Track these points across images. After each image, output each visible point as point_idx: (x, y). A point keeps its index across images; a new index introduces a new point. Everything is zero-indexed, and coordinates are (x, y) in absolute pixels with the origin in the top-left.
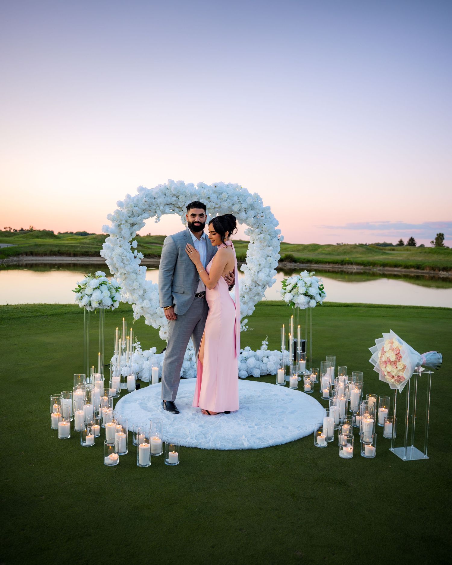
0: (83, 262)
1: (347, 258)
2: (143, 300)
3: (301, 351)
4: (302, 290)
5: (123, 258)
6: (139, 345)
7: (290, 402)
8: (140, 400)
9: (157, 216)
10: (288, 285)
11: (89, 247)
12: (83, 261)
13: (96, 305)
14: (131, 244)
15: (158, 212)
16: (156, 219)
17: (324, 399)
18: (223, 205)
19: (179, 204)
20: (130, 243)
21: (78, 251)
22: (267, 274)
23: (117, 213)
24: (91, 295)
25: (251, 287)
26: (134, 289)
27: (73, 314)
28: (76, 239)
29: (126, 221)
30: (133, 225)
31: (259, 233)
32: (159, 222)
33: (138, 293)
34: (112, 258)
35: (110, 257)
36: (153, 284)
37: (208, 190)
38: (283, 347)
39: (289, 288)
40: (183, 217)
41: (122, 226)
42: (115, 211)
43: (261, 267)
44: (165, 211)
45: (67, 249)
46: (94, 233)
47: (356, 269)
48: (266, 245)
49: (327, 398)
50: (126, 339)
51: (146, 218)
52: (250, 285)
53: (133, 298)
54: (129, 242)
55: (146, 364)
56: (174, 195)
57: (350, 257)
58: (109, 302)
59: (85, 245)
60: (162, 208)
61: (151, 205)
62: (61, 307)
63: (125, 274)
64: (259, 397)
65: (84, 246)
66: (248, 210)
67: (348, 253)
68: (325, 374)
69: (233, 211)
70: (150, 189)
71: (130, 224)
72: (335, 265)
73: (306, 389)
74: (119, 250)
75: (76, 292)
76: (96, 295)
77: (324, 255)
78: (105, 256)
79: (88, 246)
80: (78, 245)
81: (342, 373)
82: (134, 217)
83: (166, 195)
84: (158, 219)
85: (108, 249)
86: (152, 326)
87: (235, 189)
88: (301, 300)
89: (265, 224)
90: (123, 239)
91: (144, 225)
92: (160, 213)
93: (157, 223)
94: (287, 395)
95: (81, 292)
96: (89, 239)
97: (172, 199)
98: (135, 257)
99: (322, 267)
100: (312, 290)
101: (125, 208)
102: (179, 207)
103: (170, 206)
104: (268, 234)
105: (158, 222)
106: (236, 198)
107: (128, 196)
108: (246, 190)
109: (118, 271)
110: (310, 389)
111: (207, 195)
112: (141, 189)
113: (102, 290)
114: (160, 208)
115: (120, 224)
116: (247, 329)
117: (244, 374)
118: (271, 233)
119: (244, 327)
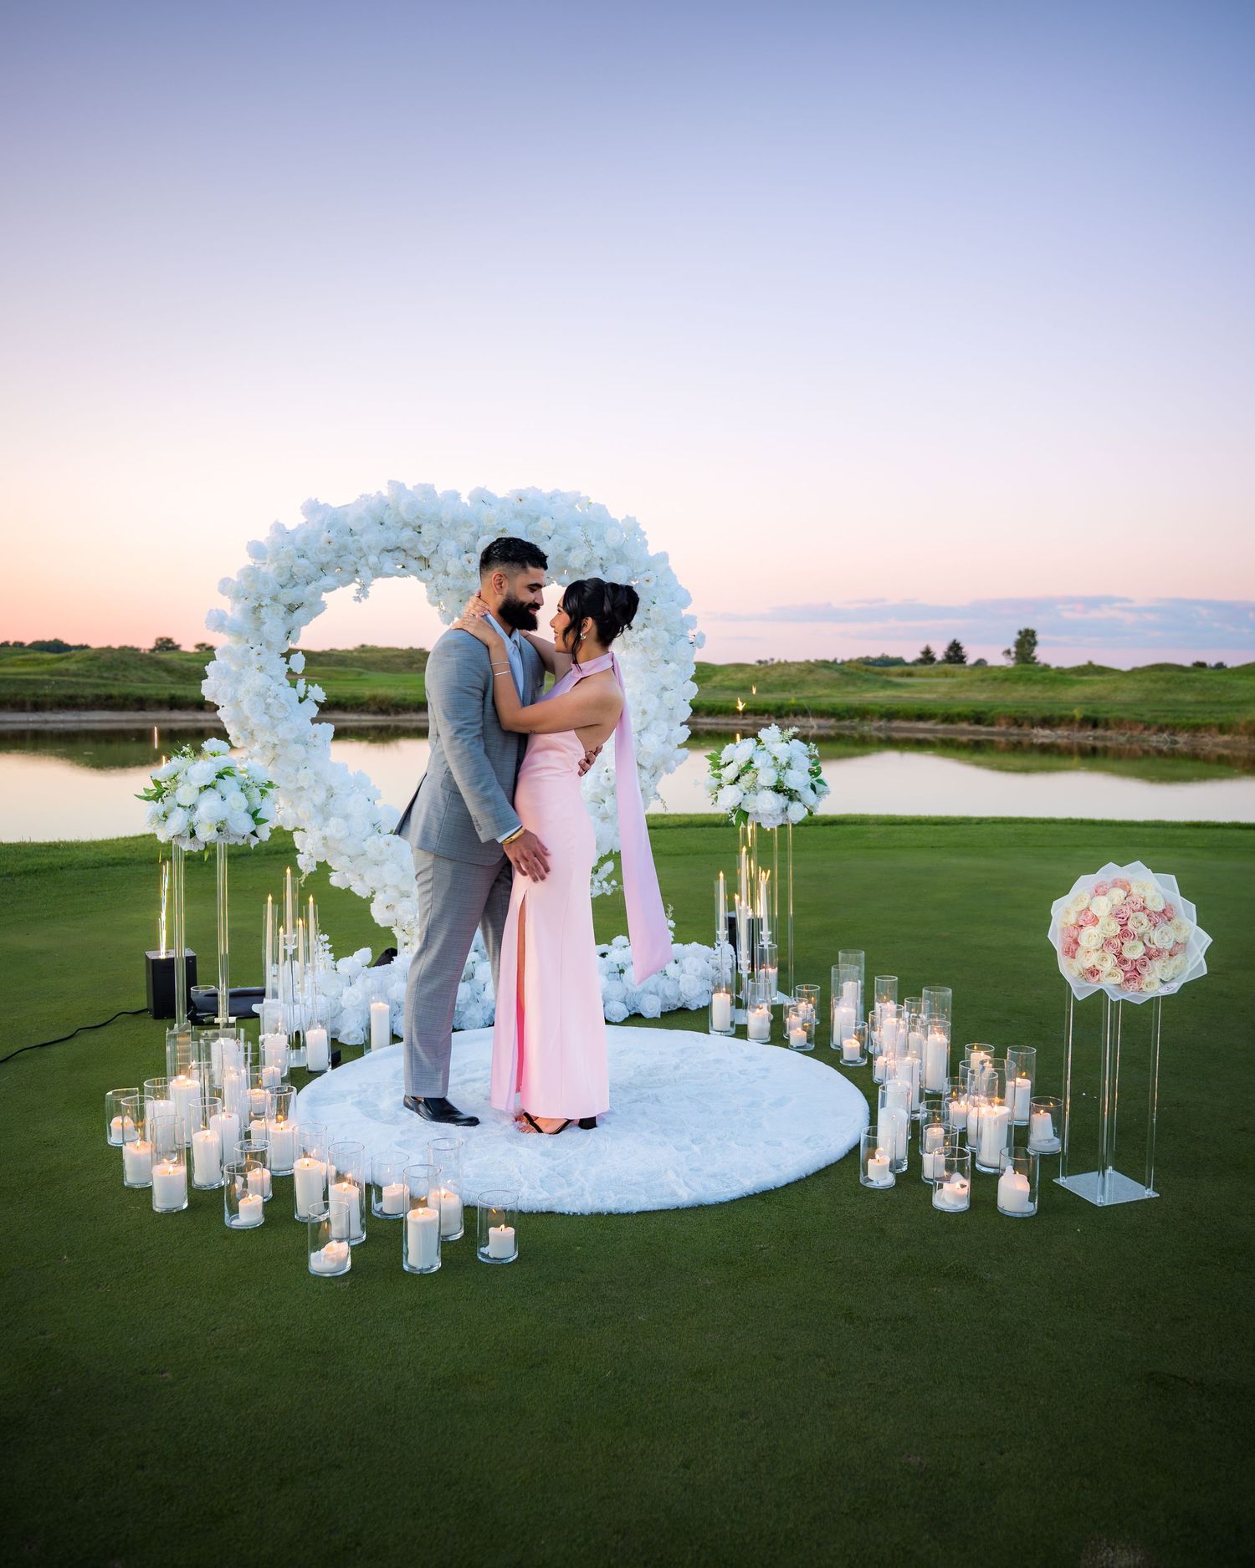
1: (791, 698)
2: (326, 819)
3: (769, 940)
4: (767, 777)
5: (269, 700)
6: (325, 943)
7: (764, 1077)
8: (356, 1095)
9: (359, 584)
10: (725, 765)
13: (209, 834)
14: (287, 663)
15: (365, 571)
16: (359, 591)
17: (851, 1065)
19: (419, 547)
20: (285, 659)
22: (663, 738)
23: (249, 576)
24: (193, 808)
26: (301, 789)
27: (83, 869)
29: (275, 599)
30: (292, 609)
32: (365, 598)
33: (311, 800)
34: (236, 702)
35: (231, 700)
36: (352, 774)
37: (501, 510)
38: (722, 932)
39: (730, 773)
40: (433, 584)
41: (263, 611)
42: (242, 570)
43: (647, 718)
44: (381, 569)
46: (84, 644)
47: (816, 727)
48: (658, 659)
49: (855, 1062)
50: (295, 926)
51: (328, 587)
53: (299, 813)
54: (283, 655)
55: (351, 996)
56: (405, 525)
57: (798, 695)
58: (245, 825)
60: (373, 559)
61: (341, 553)
62: (45, 851)
63: (275, 746)
64: (676, 1068)
66: (608, 565)
67: (794, 686)
68: (838, 1000)
69: (570, 566)
70: (340, 508)
71: (285, 606)
72: (761, 719)
73: (793, 1042)
74: (255, 680)
75: (147, 799)
76: (209, 807)
77: (729, 692)
78: (214, 697)
81: (886, 994)
82: (294, 586)
83: (381, 524)
84: (363, 590)
85: (224, 678)
86: (352, 889)
87: (572, 507)
88: (764, 803)
89: (657, 601)
90: (266, 650)
91: (323, 609)
92: (369, 572)
93: (360, 601)
94: (750, 1059)
95: (162, 801)
97: (402, 535)
98: (301, 701)
99: (727, 724)
100: (793, 777)
101: (268, 561)
102: (421, 558)
103: (397, 554)
104: (664, 626)
105: (363, 599)
106: (577, 532)
107: (278, 528)
108: (602, 508)
109: (252, 738)
110: (804, 1042)
111: (498, 524)
112: (312, 508)
113: (224, 792)
114: (367, 561)
115: (257, 605)
116: (612, 890)
117: (619, 1009)
118: (672, 626)
119: (606, 885)
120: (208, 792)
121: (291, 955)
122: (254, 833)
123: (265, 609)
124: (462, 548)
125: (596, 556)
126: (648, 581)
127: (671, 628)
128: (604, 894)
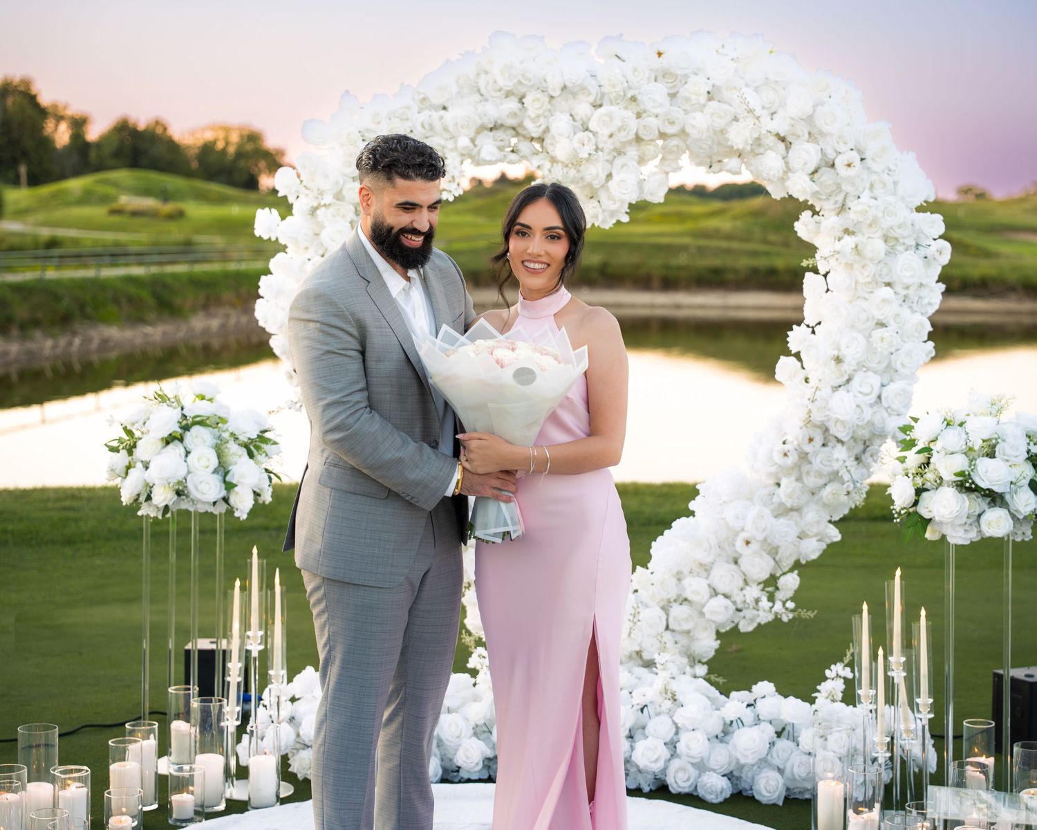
12: (701, 306)
18: (693, 126)
19: (529, 124)
25: (808, 448)
29: (339, 196)
31: (841, 234)
37: (635, 70)
38: (865, 692)
41: (323, 212)
44: (479, 152)
48: (869, 279)
52: (797, 438)
56: (508, 94)
58: (213, 489)
60: (464, 142)
65: (708, 247)
78: (266, 324)
85: (277, 298)
88: (942, 505)
89: (865, 197)
95: (131, 453)
97: (501, 107)
103: (500, 134)
104: (880, 233)
111: (627, 89)
113: (190, 447)
114: (456, 145)
115: (315, 204)
116: (791, 616)
117: (716, 786)
118: (898, 232)
119: (778, 606)
120: (171, 446)
121: (255, 659)
122: (226, 500)
123: (323, 209)
124: (578, 124)
125: (764, 132)
126: (849, 165)
127: (896, 235)
128: (777, 620)
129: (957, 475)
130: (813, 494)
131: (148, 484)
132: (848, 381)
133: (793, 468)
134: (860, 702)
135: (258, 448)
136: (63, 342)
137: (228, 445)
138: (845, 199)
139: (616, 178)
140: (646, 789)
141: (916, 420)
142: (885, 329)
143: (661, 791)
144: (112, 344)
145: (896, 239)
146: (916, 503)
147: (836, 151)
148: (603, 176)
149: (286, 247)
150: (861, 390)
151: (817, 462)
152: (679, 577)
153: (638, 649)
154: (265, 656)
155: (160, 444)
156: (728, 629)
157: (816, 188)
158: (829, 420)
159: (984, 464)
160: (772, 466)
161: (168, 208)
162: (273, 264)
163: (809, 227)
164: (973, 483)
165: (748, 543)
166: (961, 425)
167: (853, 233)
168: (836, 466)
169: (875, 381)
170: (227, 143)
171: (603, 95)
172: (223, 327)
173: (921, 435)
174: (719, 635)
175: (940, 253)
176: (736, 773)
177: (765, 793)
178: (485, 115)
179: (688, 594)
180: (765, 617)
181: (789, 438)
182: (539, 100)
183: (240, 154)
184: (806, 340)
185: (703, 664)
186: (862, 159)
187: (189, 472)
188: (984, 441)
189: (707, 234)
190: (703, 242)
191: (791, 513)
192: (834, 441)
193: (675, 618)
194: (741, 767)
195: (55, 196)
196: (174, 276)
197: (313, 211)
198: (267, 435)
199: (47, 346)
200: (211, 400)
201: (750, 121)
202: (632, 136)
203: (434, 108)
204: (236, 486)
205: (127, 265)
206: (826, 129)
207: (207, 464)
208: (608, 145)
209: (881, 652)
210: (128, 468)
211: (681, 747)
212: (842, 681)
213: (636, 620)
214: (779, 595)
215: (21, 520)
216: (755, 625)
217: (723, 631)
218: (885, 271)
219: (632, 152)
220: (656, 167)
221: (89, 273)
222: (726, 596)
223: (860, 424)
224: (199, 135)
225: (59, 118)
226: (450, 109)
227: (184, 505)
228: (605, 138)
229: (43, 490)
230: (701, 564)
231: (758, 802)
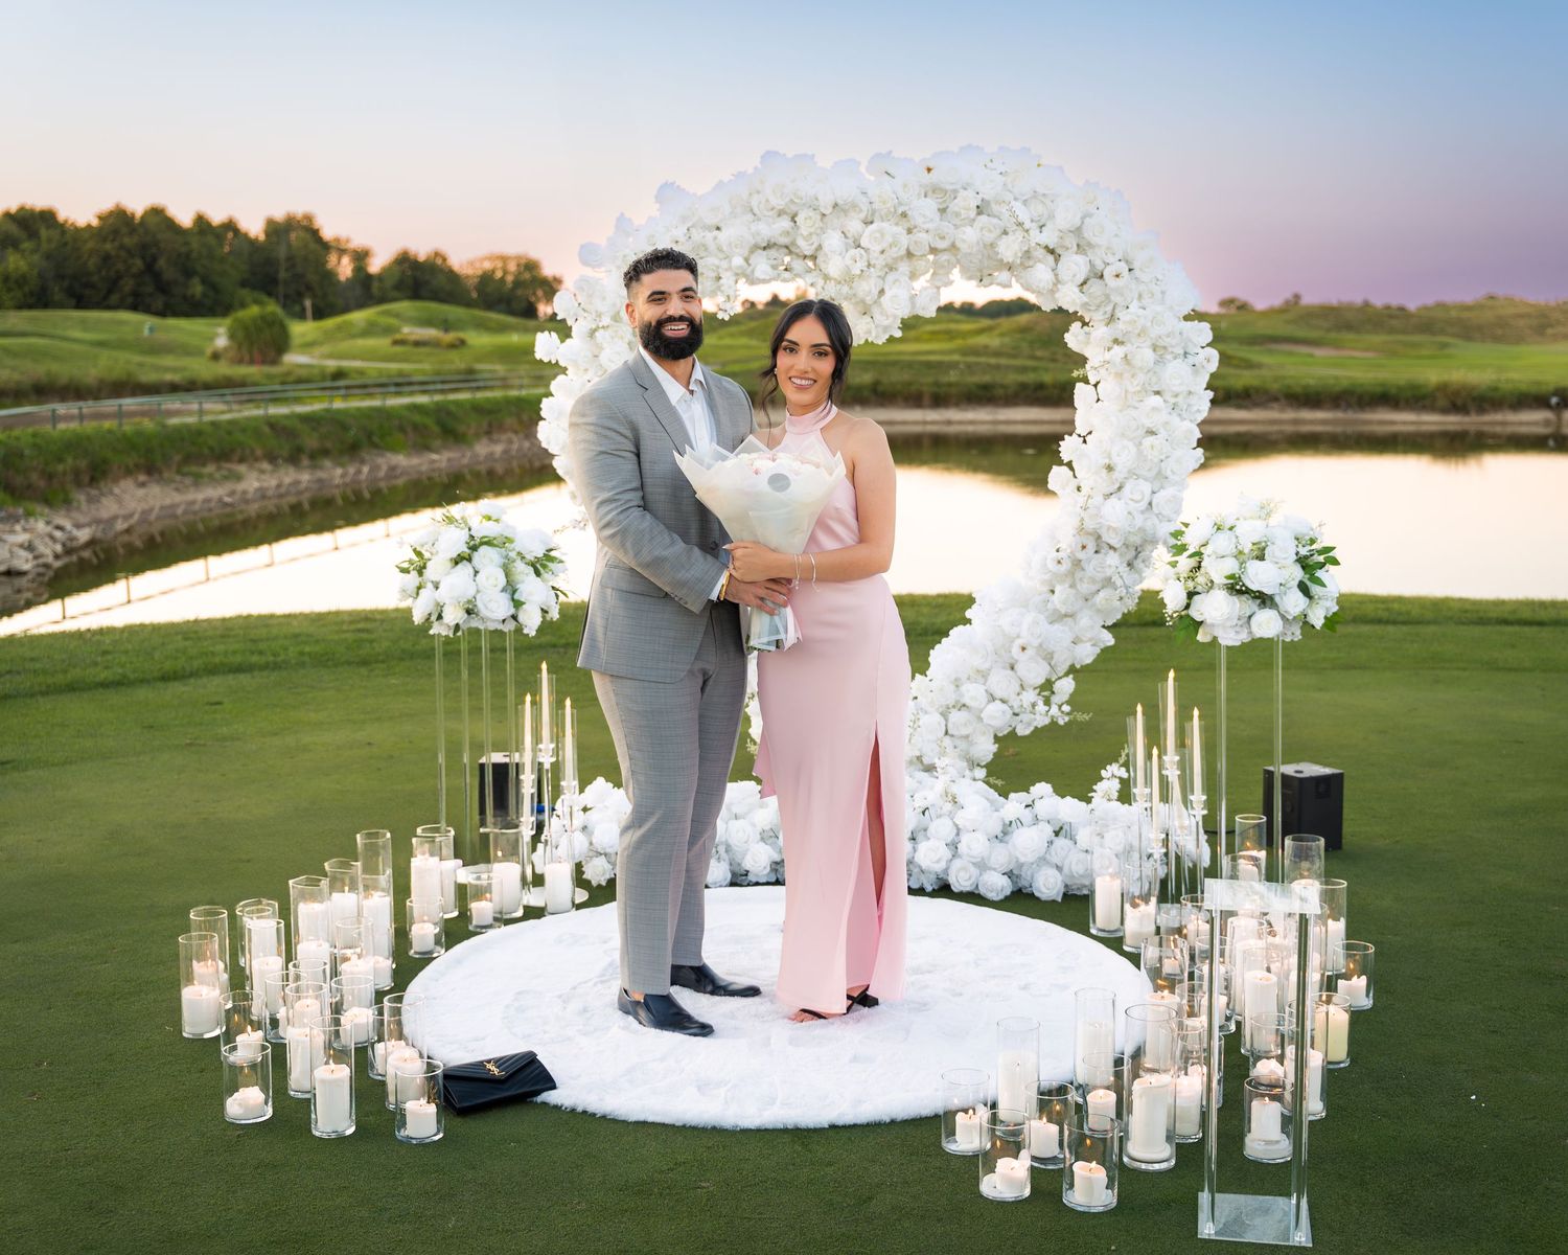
0: (970, 428)
4: (1218, 569)
9: (723, 294)
11: (998, 367)
12: (972, 422)
18: (964, 241)
19: (801, 242)
21: (950, 385)
22: (1144, 505)
23: (585, 287)
25: (1081, 555)
28: (950, 335)
31: (1110, 344)
37: (905, 186)
39: (1185, 563)
41: (601, 334)
43: (1118, 475)
44: (753, 272)
45: (906, 376)
48: (1139, 388)
52: (1070, 546)
56: (781, 213)
58: (502, 607)
59: (983, 360)
60: (738, 261)
65: (977, 364)
70: (700, 194)
78: (550, 443)
79: (993, 361)
80: (956, 357)
83: (749, 213)
89: (1134, 307)
92: (732, 279)
96: (1002, 335)
97: (774, 226)
100: (1257, 574)
102: (802, 257)
103: (773, 253)
104: (1149, 343)
107: (622, 223)
111: (895, 208)
112: (666, 195)
113: (478, 567)
114: (731, 263)
115: (594, 327)
116: (1067, 719)
117: (997, 885)
118: (1167, 341)
119: (1054, 710)
120: (460, 566)
122: (514, 617)
123: (601, 331)
124: (850, 241)
125: (1033, 245)
126: (1117, 276)
127: (1165, 344)
128: (1054, 723)
129: (1228, 577)
130: (1086, 600)
131: (438, 604)
132: (1120, 488)
133: (1066, 576)
134: (1135, 801)
135: (544, 566)
136: (352, 470)
137: (515, 564)
138: (1114, 309)
139: (888, 294)
140: (929, 888)
141: (1186, 525)
142: (1154, 437)
143: (944, 890)
144: (399, 471)
145: (1165, 348)
146: (1187, 607)
147: (1104, 263)
148: (875, 292)
149: (566, 369)
150: (1131, 496)
151: (1090, 569)
152: (957, 684)
153: (918, 754)
154: (557, 768)
155: (449, 564)
156: (1005, 733)
157: (1085, 299)
158: (1100, 528)
159: (1254, 566)
160: (1046, 574)
161: (450, 337)
162: (554, 386)
163: (1079, 338)
164: (1244, 585)
165: (1024, 649)
166: (1231, 529)
167: (1123, 343)
168: (1109, 572)
169: (1146, 488)
170: (505, 272)
171: (874, 212)
172: (506, 452)
173: (1192, 540)
174: (997, 739)
175: (1208, 361)
176: (1015, 872)
177: (1044, 890)
178: (758, 234)
179: (966, 700)
180: (1042, 721)
181: (1063, 546)
182: (810, 218)
183: (518, 283)
184: (1077, 449)
185: (982, 767)
186: (1130, 270)
187: (478, 591)
188: (1254, 544)
189: (975, 351)
190: (971, 359)
191: (1065, 619)
192: (1106, 547)
193: (954, 723)
194: (1021, 866)
195: (339, 328)
196: (456, 403)
197: (592, 333)
198: (553, 554)
199: (336, 474)
200: (497, 521)
201: (1020, 234)
202: (903, 252)
203: (708, 228)
204: (524, 603)
205: (412, 393)
206: (1094, 240)
207: (495, 583)
208: (880, 261)
209: (1155, 752)
210: (419, 588)
211: (962, 847)
212: (1118, 780)
213: (916, 726)
214: (1055, 699)
215: (317, 641)
216: (1032, 728)
217: (1001, 735)
218: (1154, 380)
219: (904, 267)
220: (927, 281)
221: (376, 403)
222: (1003, 701)
223: (1132, 530)
224: (478, 265)
225: (342, 252)
226: (723, 230)
227: (475, 623)
228: (876, 254)
229: (338, 613)
230: (978, 671)
231: (1038, 899)
